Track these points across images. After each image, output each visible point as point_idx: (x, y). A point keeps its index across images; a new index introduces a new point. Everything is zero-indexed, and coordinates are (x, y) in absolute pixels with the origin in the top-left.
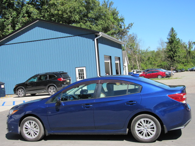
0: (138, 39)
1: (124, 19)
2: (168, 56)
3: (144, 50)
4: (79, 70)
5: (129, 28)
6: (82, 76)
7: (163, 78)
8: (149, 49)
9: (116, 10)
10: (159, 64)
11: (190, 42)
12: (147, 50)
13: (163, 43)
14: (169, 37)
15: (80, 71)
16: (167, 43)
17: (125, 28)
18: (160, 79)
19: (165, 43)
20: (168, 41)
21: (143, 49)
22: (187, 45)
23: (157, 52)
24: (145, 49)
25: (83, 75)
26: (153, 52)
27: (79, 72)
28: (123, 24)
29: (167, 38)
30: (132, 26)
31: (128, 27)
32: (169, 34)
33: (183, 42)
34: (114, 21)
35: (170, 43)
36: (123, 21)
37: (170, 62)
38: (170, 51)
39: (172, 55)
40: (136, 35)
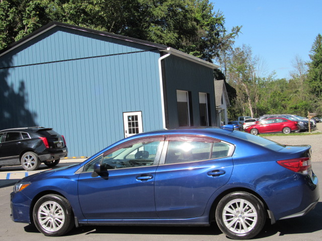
0: (252, 56)
1: (223, 19)
2: (310, 89)
3: (264, 79)
4: (129, 117)
5: (233, 35)
6: (135, 127)
7: (294, 132)
8: (274, 76)
10: (293, 106)
12: (269, 79)
13: (301, 64)
14: (313, 54)
15: (131, 119)
16: (309, 65)
17: (226, 35)
18: (286, 135)
19: (306, 64)
20: (311, 61)
21: (263, 77)
23: (290, 81)
24: (266, 77)
25: (137, 126)
26: (282, 82)
27: (129, 120)
28: (221, 27)
29: (310, 55)
30: (238, 33)
31: (231, 35)
32: (313, 48)
34: (204, 24)
35: (315, 65)
36: (222, 22)
37: (315, 102)
38: (315, 80)
39: (319, 87)
40: (249, 48)
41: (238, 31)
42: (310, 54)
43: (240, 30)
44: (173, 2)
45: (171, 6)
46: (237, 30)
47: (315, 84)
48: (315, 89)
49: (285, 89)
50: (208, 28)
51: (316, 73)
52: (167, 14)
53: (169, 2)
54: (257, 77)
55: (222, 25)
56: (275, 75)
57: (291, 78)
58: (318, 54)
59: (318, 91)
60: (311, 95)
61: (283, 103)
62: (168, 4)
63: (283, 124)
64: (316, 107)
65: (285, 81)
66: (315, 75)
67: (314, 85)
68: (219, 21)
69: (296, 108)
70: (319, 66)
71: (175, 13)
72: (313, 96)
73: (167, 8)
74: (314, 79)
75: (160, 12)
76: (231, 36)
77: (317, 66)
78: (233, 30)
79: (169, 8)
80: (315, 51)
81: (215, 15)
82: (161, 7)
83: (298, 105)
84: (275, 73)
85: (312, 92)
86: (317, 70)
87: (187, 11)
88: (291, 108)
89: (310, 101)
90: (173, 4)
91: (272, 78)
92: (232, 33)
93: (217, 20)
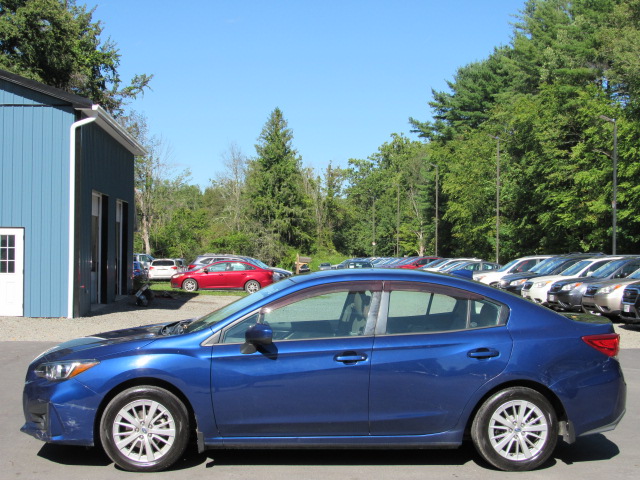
0: (148, 136)
1: (116, 56)
2: (253, 211)
3: (167, 182)
5: (132, 92)
6: (7, 261)
8: (186, 179)
9: (89, 16)
10: (218, 240)
11: (334, 167)
12: (179, 179)
13: (239, 160)
14: (263, 144)
16: (253, 164)
17: (119, 90)
19: (248, 162)
20: (259, 157)
21: (166, 179)
22: (323, 178)
23: (207, 191)
24: (172, 179)
25: (12, 257)
26: (192, 191)
28: (110, 72)
29: (256, 146)
30: (144, 88)
31: (130, 89)
32: (264, 131)
33: (303, 167)
34: (84, 61)
35: (265, 166)
36: (114, 62)
37: (260, 235)
38: (263, 193)
39: (269, 208)
40: (143, 119)
41: (145, 83)
42: (257, 143)
43: (149, 84)
44: (39, 10)
45: (35, 16)
46: (142, 82)
47: (263, 201)
48: (261, 212)
49: (195, 205)
50: (89, 71)
51: (266, 181)
52: (23, 32)
53: (30, 9)
54: (155, 179)
55: (113, 69)
56: (189, 177)
57: (210, 185)
58: (273, 146)
59: (266, 217)
60: (253, 221)
61: (196, 232)
62: (28, 12)
63: (246, 275)
64: (261, 245)
65: (198, 191)
66: (263, 184)
67: (262, 203)
68: (107, 60)
69: (223, 245)
70: (273, 168)
71: (38, 32)
72: (257, 224)
73: (23, 19)
74: (260, 192)
75: (8, 25)
76: (128, 92)
77: (269, 168)
78: (135, 81)
79: (28, 20)
80: (266, 138)
81: (101, 45)
82: (12, 16)
83: (228, 238)
84: (189, 173)
85: (256, 217)
86: (268, 175)
87: (64, 32)
88: (215, 244)
89: (251, 234)
90: (39, 14)
91: (183, 182)
92: (132, 86)
93: (104, 57)
